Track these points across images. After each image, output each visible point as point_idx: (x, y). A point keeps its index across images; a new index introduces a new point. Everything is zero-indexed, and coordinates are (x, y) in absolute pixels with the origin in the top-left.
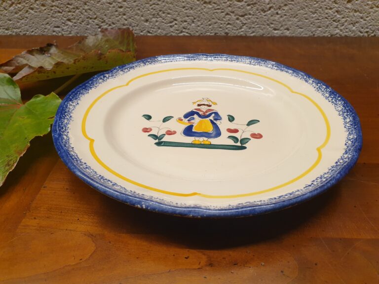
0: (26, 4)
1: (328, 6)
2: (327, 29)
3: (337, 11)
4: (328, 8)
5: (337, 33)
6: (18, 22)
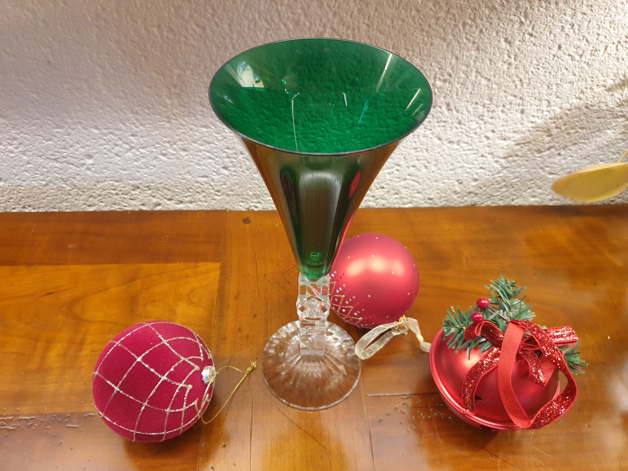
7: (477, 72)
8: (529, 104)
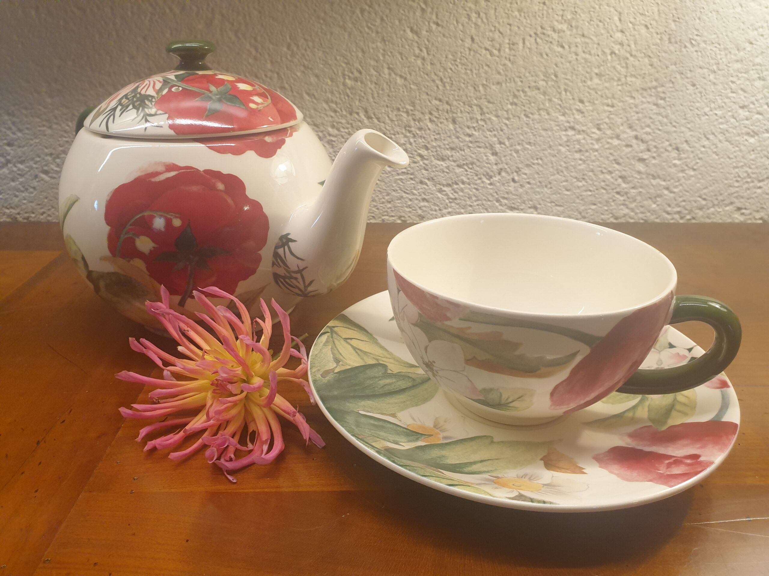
0: (36, 163)
1: (605, 168)
2: (606, 208)
3: (621, 177)
4: (604, 171)
5: (625, 215)
6: (16, 196)
7: (389, 68)
8: (459, 110)
